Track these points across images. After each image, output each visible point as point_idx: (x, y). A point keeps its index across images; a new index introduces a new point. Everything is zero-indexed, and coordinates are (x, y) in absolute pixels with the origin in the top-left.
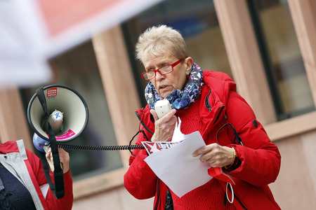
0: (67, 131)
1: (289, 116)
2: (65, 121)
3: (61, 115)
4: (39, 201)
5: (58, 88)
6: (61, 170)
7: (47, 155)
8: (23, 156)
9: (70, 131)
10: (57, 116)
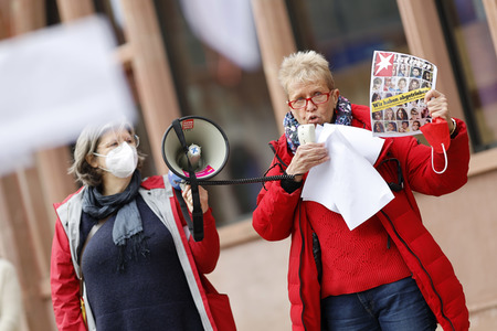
0: (205, 168)
1: (487, 148)
2: (203, 156)
3: (198, 149)
4: (182, 244)
5: (195, 120)
6: (201, 210)
7: (183, 195)
8: (169, 193)
9: (209, 167)
10: (194, 151)
